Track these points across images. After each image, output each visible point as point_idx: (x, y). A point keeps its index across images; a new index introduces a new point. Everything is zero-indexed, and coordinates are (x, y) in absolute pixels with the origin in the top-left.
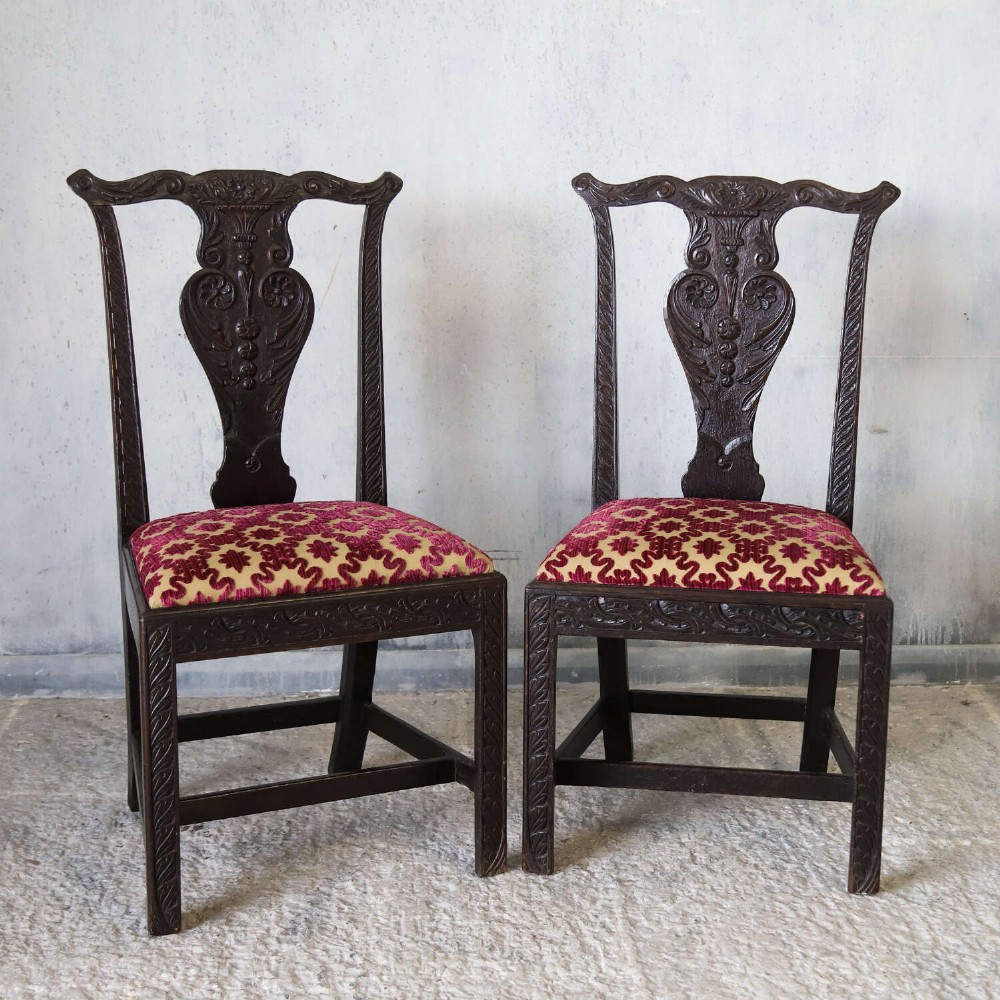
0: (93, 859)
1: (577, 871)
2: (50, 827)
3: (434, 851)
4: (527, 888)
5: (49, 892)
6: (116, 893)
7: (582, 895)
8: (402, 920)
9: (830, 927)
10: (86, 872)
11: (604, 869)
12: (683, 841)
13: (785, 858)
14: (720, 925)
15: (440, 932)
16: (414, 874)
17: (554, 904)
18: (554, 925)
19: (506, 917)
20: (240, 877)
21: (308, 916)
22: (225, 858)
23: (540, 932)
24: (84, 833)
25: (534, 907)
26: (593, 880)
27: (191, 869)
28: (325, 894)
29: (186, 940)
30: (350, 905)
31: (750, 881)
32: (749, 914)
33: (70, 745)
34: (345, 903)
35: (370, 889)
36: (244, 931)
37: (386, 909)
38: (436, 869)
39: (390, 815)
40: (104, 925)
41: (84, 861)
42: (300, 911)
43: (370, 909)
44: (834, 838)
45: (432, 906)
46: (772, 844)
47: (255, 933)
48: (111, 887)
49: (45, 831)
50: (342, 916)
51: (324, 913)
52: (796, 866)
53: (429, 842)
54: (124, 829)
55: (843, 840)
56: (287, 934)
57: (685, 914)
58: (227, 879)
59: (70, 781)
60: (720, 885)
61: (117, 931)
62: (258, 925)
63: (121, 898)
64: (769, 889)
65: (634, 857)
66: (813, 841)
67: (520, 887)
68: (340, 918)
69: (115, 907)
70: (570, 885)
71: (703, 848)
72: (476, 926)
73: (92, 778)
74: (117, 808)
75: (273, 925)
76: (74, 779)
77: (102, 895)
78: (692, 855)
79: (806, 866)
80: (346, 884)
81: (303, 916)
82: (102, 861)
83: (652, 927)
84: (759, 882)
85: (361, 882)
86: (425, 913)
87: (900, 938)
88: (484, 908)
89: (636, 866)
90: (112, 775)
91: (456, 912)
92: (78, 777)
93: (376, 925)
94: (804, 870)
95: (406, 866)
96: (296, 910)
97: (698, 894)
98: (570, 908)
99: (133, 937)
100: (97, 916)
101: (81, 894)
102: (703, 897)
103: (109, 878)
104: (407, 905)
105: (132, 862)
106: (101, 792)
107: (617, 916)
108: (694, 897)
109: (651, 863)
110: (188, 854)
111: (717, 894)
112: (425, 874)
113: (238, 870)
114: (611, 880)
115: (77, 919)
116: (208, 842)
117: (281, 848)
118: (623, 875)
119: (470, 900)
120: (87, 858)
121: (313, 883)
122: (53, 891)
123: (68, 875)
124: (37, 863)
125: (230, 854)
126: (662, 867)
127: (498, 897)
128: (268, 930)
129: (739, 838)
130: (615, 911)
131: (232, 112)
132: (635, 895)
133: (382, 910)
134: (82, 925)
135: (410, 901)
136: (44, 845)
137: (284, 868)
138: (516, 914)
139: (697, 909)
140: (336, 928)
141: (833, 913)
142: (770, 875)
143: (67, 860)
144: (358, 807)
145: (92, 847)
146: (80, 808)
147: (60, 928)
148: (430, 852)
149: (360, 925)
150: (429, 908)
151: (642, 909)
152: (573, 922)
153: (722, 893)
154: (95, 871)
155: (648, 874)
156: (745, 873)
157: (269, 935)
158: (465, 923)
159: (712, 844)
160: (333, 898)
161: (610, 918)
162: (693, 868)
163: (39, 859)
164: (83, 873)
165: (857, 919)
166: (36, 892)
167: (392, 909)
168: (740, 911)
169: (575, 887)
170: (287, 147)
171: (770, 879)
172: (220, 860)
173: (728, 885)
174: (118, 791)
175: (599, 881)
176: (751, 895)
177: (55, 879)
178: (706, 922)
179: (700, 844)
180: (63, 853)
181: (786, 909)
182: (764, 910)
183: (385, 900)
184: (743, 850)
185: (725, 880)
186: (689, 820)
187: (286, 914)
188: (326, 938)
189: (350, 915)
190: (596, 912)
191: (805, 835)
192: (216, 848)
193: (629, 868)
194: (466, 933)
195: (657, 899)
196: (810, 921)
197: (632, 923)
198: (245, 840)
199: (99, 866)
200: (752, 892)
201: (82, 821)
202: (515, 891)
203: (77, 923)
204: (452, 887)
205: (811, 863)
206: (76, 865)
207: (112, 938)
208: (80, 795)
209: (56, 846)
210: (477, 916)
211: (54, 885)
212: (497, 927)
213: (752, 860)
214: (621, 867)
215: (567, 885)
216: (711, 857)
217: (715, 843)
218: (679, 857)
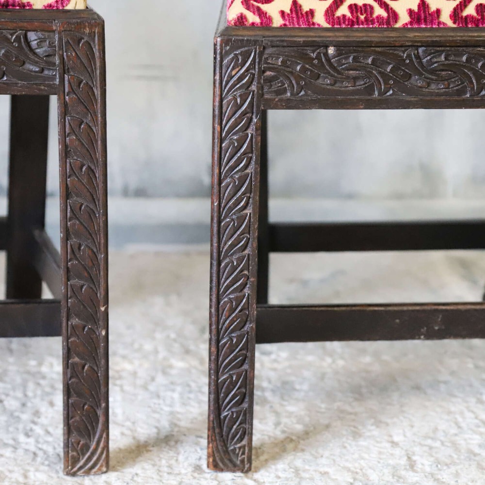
3: (26, 450)
11: (279, 477)
12: (396, 439)
38: (26, 477)
53: (22, 438)
65: (323, 461)
71: (426, 449)
78: (409, 458)
89: (326, 473)
109: (349, 470)
126: (364, 475)
129: (477, 437)
148: (20, 452)
159: (437, 444)
179: (420, 444)
193: (317, 476)
214: (304, 475)
216: (438, 462)
217: (442, 443)
218: (391, 462)
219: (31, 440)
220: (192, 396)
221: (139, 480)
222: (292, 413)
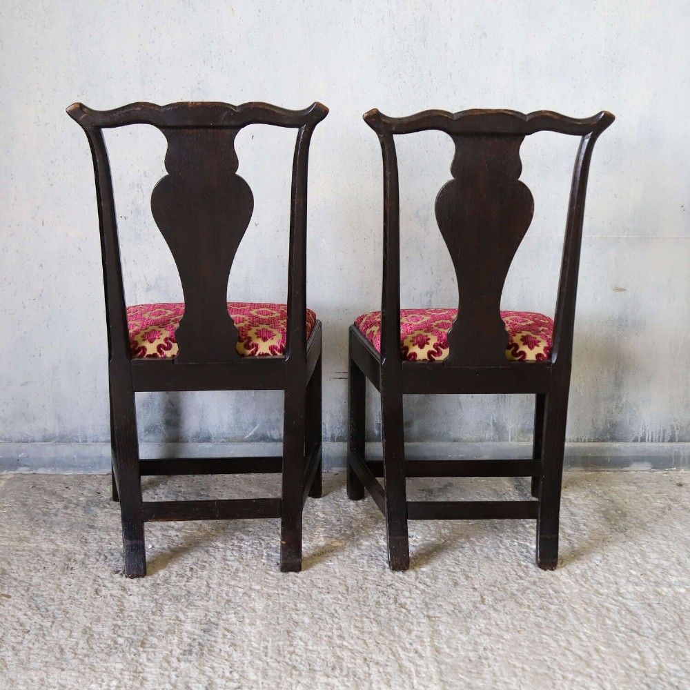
0: (49, 594)
1: (398, 609)
2: (21, 569)
3: (294, 592)
4: (362, 621)
5: (16, 620)
6: (63, 621)
7: (401, 627)
8: (269, 645)
9: (583, 655)
10: (43, 604)
11: (417, 607)
12: (476, 586)
13: (550, 600)
14: (502, 652)
15: (297, 655)
16: (279, 609)
17: (381, 634)
18: (380, 650)
19: (345, 643)
20: (154, 610)
21: (201, 641)
22: (143, 595)
23: (370, 656)
24: (44, 574)
25: (366, 637)
26: (410, 615)
27: (119, 603)
28: (214, 624)
29: (111, 658)
30: (232, 632)
31: (524, 618)
32: (523, 643)
33: (40, 509)
34: (228, 631)
35: (247, 621)
36: (154, 652)
37: (257, 637)
38: (296, 606)
39: (264, 564)
40: (52, 645)
41: (42, 596)
42: (195, 637)
43: (246, 636)
44: (586, 586)
45: (291, 634)
46: (540, 590)
47: (162, 654)
48: (61, 616)
49: (17, 573)
50: (226, 640)
51: (213, 639)
52: (557, 607)
53: (291, 585)
54: (73, 572)
55: (592, 587)
56: (184, 655)
57: (476, 643)
58: (144, 612)
59: (38, 535)
60: (502, 621)
61: (62, 650)
62: (164, 647)
63: (67, 625)
64: (538, 625)
65: (439, 599)
66: (570, 588)
67: (356, 620)
68: (224, 643)
69: (61, 632)
70: (393, 619)
71: (490, 592)
72: (323, 650)
73: (54, 533)
74: (70, 556)
75: (175, 647)
76: (41, 534)
77: (53, 622)
78: (482, 597)
79: (565, 607)
80: (230, 616)
81: (197, 641)
82: (56, 597)
83: (452, 654)
84: (531, 619)
85: (241, 615)
86: (286, 640)
87: (633, 664)
88: (329, 636)
89: (441, 605)
90: (68, 531)
91: (309, 639)
92: (44, 532)
93: (250, 648)
94: (564, 610)
95: (274, 603)
96: (192, 636)
97: (486, 628)
98: (392, 638)
99: (73, 655)
100: (48, 638)
101: (38, 621)
102: (490, 630)
103: (60, 609)
104: (274, 634)
105: (77, 597)
106: (60, 544)
107: (426, 644)
108: (483, 630)
109: (452, 604)
110: (117, 591)
111: (500, 628)
112: (287, 609)
113: (153, 605)
114: (422, 616)
115: (33, 641)
116: (132, 583)
117: (184, 588)
118: (431, 613)
119: (320, 630)
120: (44, 593)
121: (206, 615)
122: (18, 619)
123: (30, 606)
124: (9, 597)
125: (147, 592)
126: (460, 606)
127: (340, 628)
128: (171, 652)
129: (516, 585)
130: (425, 640)
131: (159, 58)
132: (440, 628)
133: (254, 637)
134: (37, 645)
135: (275, 630)
136: (15, 583)
137: (186, 604)
138: (352, 642)
139: (485, 640)
140: (221, 650)
141: (584, 644)
142: (539, 614)
143: (31, 595)
144: (242, 558)
145: (49, 585)
146: (43, 556)
147: (21, 647)
148: (292, 593)
149: (238, 648)
150: (289, 635)
151: (444, 639)
152: (394, 649)
153: (503, 627)
154: (49, 603)
155: (450, 612)
156: (520, 612)
157: (172, 656)
158: (315, 648)
159: (496, 589)
160: (220, 627)
161: (421, 646)
162: (483, 607)
163: (10, 594)
164: (41, 605)
165: (603, 648)
166: (6, 619)
167: (262, 636)
168: (516, 642)
169: (396, 621)
170: (199, 83)
171: (539, 617)
172: (140, 597)
173: (507, 621)
174: (71, 543)
175: (413, 616)
176: (525, 629)
177: (20, 610)
178: (492, 650)
179: (488, 589)
180: (28, 590)
181: (550, 641)
182: (534, 641)
183: (258, 629)
184: (519, 594)
185: (505, 617)
186: (480, 571)
187: (185, 639)
188: (213, 658)
189: (231, 641)
190: (410, 641)
191: (564, 583)
192: (138, 587)
193: (436, 607)
194: (315, 656)
195: (455, 631)
196: (568, 650)
197: (437, 650)
198: (159, 582)
199: (53, 600)
200: (525, 627)
201: (44, 565)
202: (353, 623)
203: (34, 644)
204: (307, 620)
205: (569, 605)
206: (36, 599)
207: (58, 655)
208: (44, 546)
209: (24, 584)
210: (324, 643)
211: (20, 614)
212: (338, 651)
213: (525, 602)
214: (430, 606)
215: (390, 620)
216: (496, 599)
217: (499, 590)
218: (473, 599)
219: (296, 586)
220: (373, 562)
221: (350, 608)
222: (424, 572)
